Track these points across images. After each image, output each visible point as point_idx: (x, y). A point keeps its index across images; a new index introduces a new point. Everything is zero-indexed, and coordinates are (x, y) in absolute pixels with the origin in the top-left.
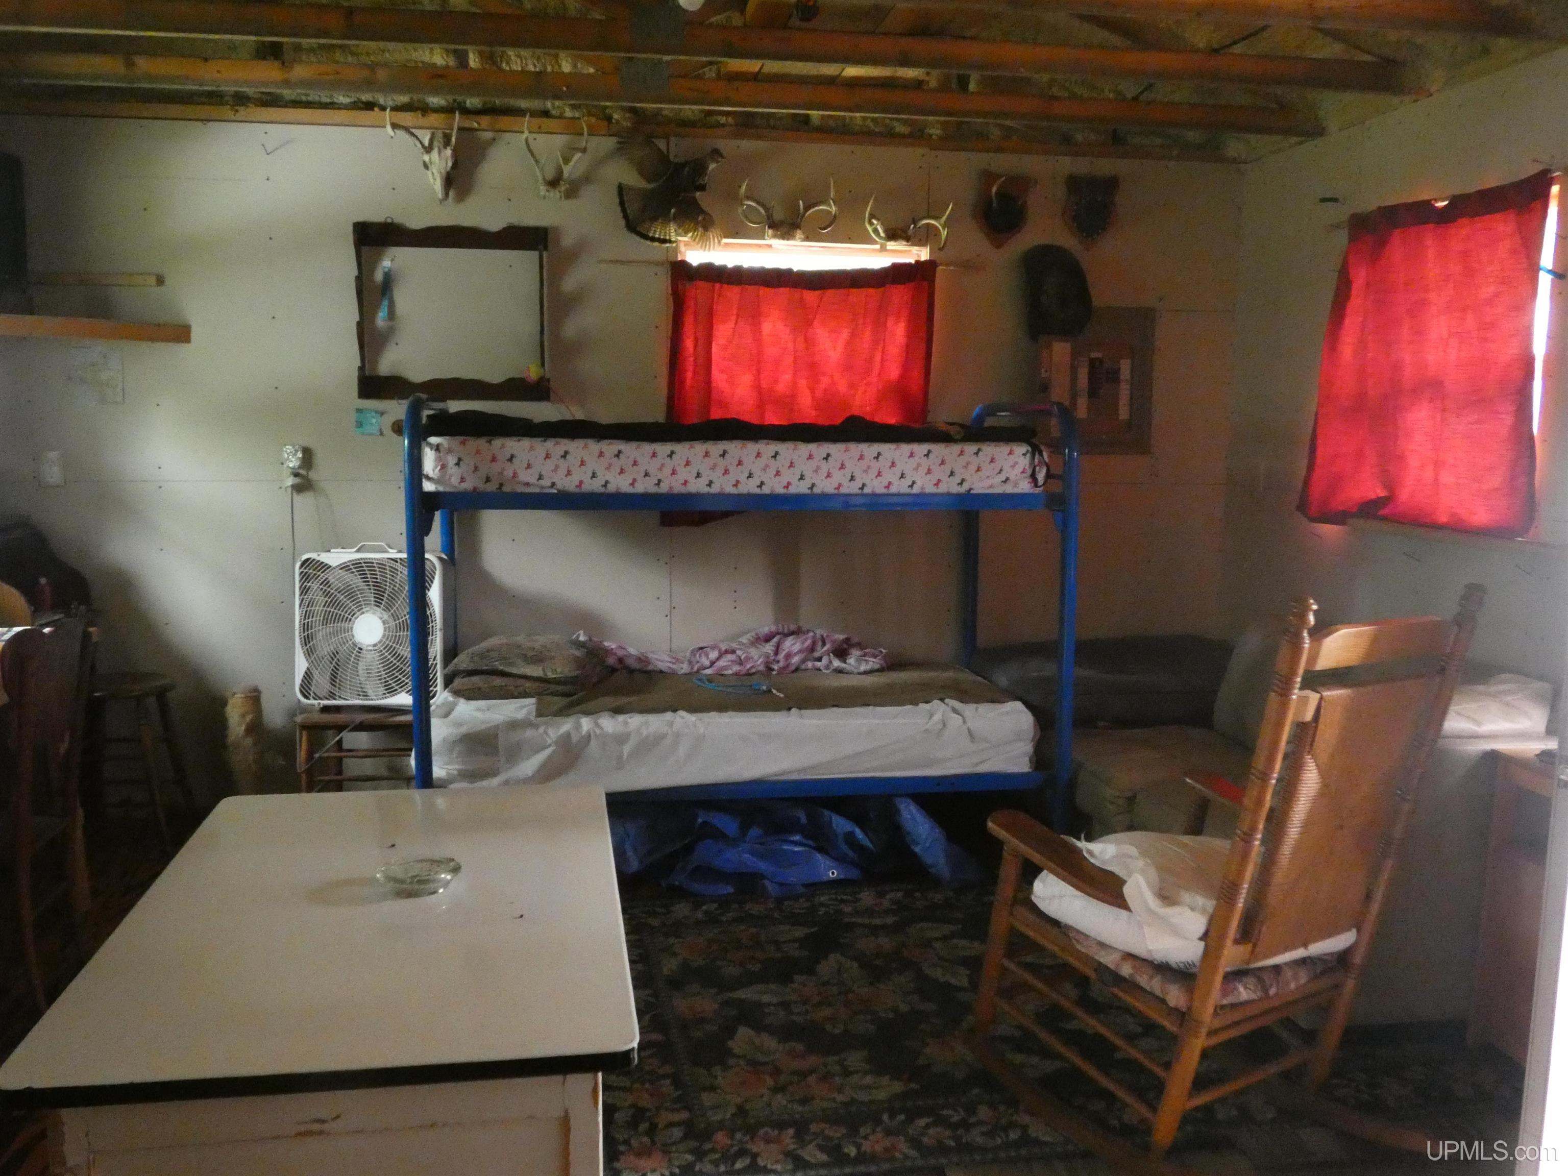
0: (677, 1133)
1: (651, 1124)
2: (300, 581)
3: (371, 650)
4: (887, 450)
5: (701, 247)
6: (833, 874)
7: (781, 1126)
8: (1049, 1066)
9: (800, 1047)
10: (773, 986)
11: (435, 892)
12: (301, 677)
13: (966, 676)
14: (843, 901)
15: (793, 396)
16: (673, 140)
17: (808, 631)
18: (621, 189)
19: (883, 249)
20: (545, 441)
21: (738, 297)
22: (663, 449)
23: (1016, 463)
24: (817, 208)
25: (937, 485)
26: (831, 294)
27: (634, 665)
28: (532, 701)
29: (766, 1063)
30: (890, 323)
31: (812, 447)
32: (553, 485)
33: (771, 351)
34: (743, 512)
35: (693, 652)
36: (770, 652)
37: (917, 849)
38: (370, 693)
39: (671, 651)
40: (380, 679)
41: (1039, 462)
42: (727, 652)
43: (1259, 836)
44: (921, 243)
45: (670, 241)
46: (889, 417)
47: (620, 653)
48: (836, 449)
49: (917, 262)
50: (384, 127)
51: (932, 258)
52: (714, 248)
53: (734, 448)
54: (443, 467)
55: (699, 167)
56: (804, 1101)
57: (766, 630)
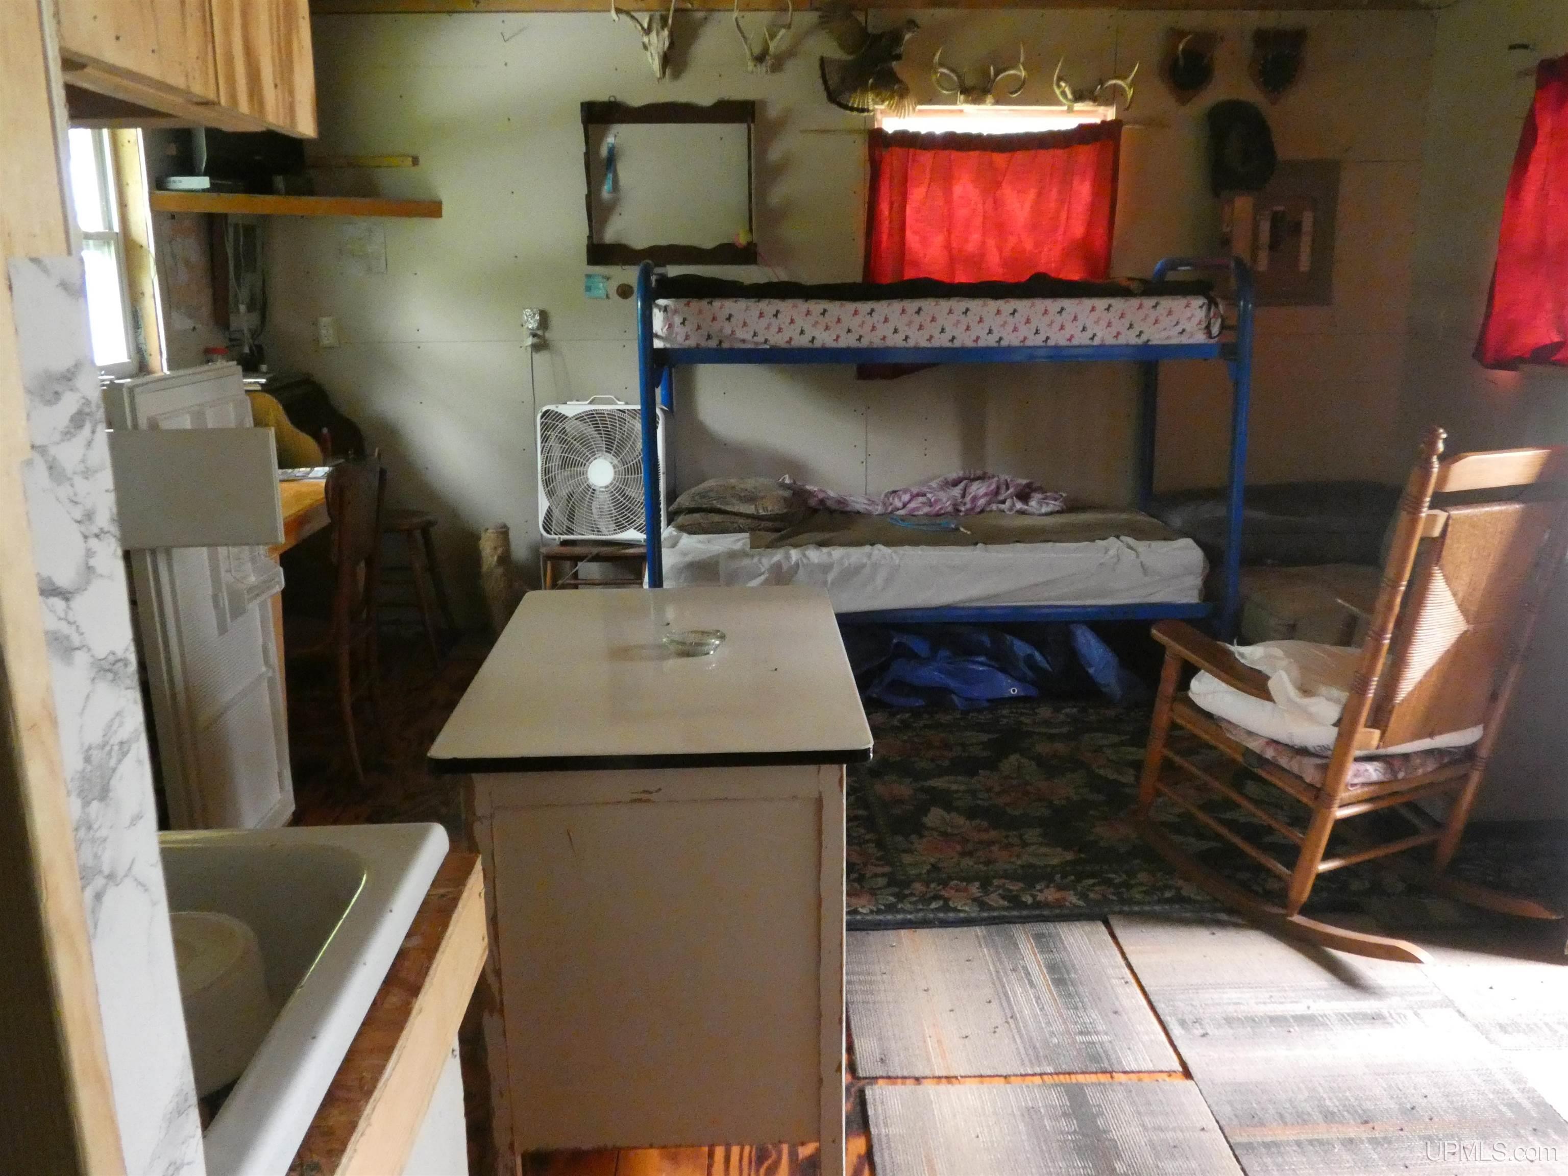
0: (881, 882)
1: (860, 874)
2: (541, 430)
3: (603, 492)
4: (1070, 305)
5: (897, 115)
6: (1013, 691)
7: (969, 880)
8: (1205, 845)
9: (985, 824)
10: (960, 778)
11: (708, 653)
12: (544, 515)
13: (1141, 518)
14: (1022, 714)
15: (982, 255)
16: (871, 12)
17: (993, 477)
18: (822, 61)
19: (1070, 110)
20: (759, 301)
21: (931, 161)
22: (864, 307)
23: (1193, 316)
24: (1007, 73)
25: (1116, 337)
26: (1021, 157)
27: (835, 506)
28: (747, 535)
29: (956, 835)
30: (1075, 183)
31: (1000, 303)
32: (766, 341)
33: (962, 213)
34: (934, 365)
35: (886, 496)
36: (956, 495)
37: (1091, 671)
38: (603, 529)
39: (866, 494)
40: (612, 517)
41: (1215, 315)
42: (918, 495)
43: (1389, 636)
44: (1107, 102)
45: (868, 110)
46: (1074, 274)
47: (821, 496)
48: (1023, 305)
49: (1104, 122)
50: (609, 11)
51: (1119, 118)
52: (908, 114)
53: (928, 305)
54: (671, 326)
55: (896, 37)
56: (988, 863)
57: (954, 475)
